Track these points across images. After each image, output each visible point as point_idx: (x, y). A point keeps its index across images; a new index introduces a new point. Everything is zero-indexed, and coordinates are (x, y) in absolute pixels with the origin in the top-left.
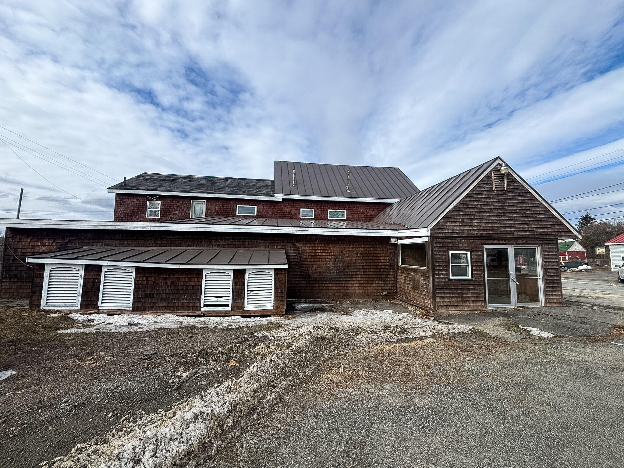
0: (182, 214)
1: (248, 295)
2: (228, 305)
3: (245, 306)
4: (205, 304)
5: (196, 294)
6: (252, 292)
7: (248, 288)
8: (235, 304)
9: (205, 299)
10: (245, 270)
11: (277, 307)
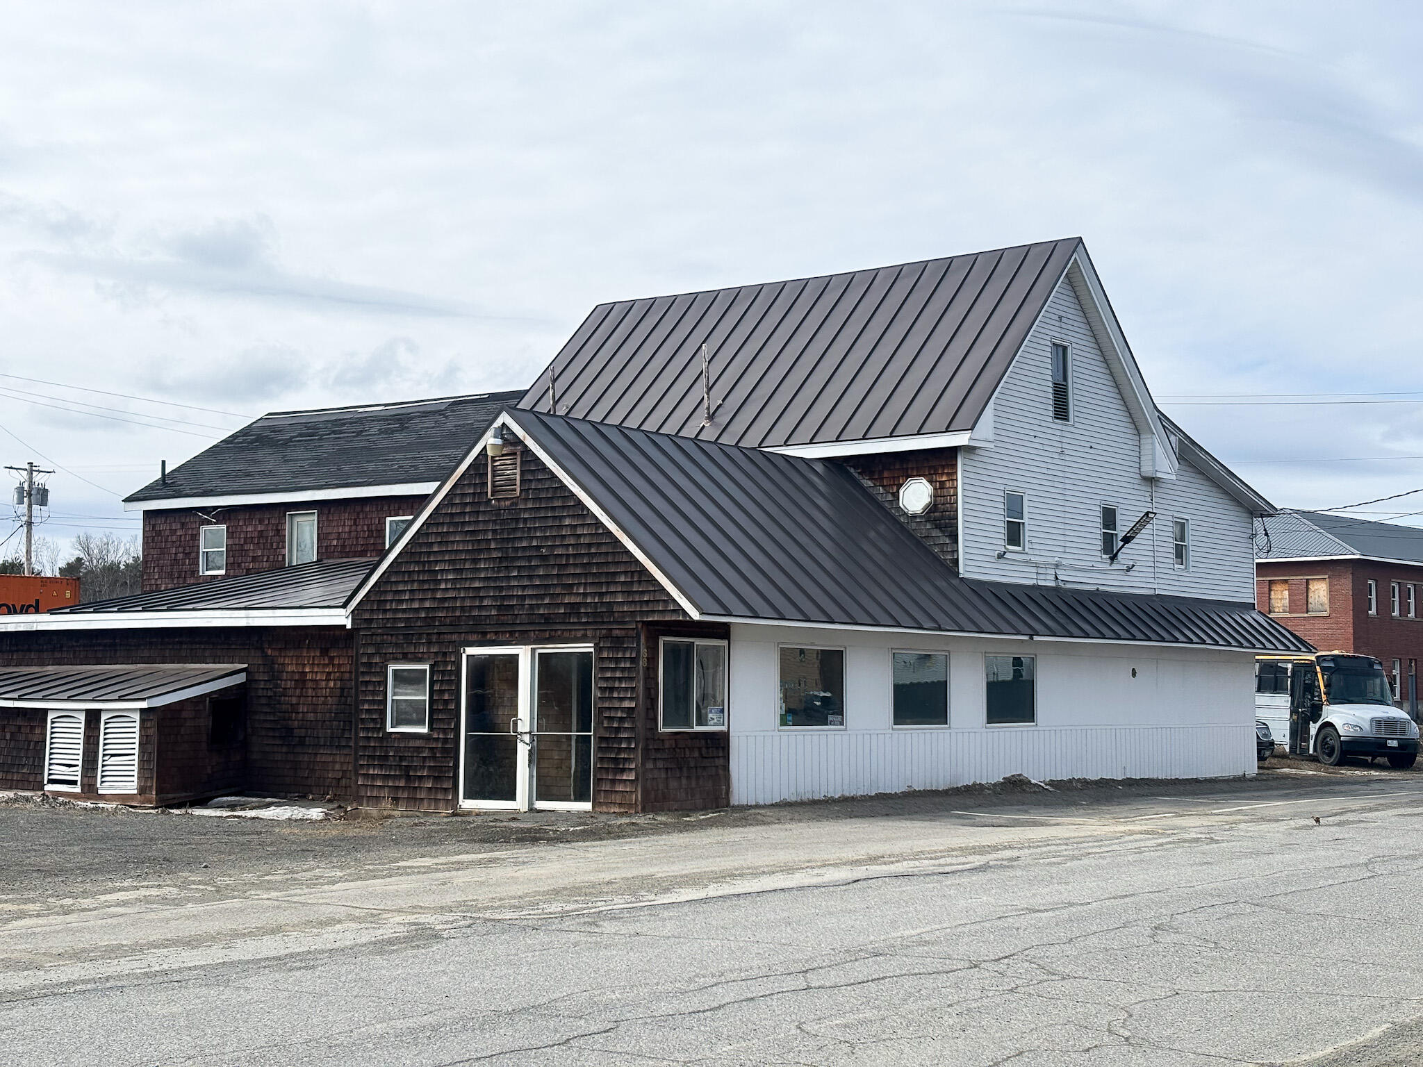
0: (268, 557)
1: (105, 763)
2: (74, 783)
3: (98, 786)
4: (50, 777)
5: (39, 758)
6: (113, 759)
7: (104, 750)
8: (86, 780)
9: (50, 767)
10: (99, 711)
11: (142, 790)
